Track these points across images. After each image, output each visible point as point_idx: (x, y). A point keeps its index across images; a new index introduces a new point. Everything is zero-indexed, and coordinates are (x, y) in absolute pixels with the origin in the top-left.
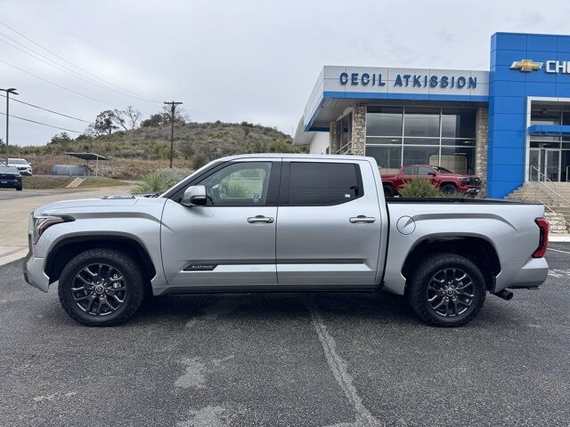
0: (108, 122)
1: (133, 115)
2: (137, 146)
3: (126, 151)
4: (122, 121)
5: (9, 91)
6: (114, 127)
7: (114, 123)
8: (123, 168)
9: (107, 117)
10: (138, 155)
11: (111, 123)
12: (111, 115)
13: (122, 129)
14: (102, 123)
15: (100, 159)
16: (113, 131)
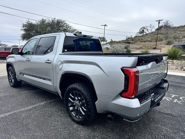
0: (143, 31)
1: (152, 27)
2: (149, 38)
3: (145, 40)
4: (148, 30)
5: (105, 25)
6: (145, 32)
7: (145, 31)
8: (141, 46)
9: (143, 29)
10: (148, 41)
11: (144, 31)
12: (144, 28)
13: (148, 33)
14: (141, 31)
15: (132, 43)
16: (145, 33)
